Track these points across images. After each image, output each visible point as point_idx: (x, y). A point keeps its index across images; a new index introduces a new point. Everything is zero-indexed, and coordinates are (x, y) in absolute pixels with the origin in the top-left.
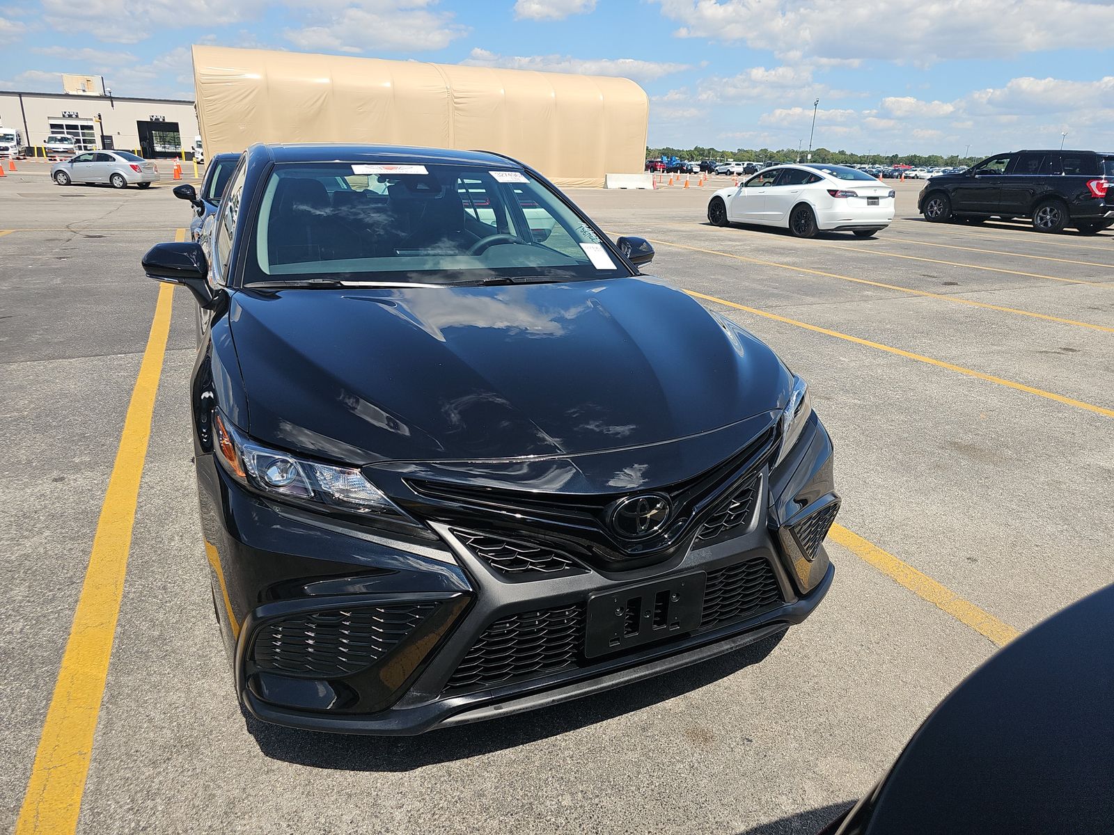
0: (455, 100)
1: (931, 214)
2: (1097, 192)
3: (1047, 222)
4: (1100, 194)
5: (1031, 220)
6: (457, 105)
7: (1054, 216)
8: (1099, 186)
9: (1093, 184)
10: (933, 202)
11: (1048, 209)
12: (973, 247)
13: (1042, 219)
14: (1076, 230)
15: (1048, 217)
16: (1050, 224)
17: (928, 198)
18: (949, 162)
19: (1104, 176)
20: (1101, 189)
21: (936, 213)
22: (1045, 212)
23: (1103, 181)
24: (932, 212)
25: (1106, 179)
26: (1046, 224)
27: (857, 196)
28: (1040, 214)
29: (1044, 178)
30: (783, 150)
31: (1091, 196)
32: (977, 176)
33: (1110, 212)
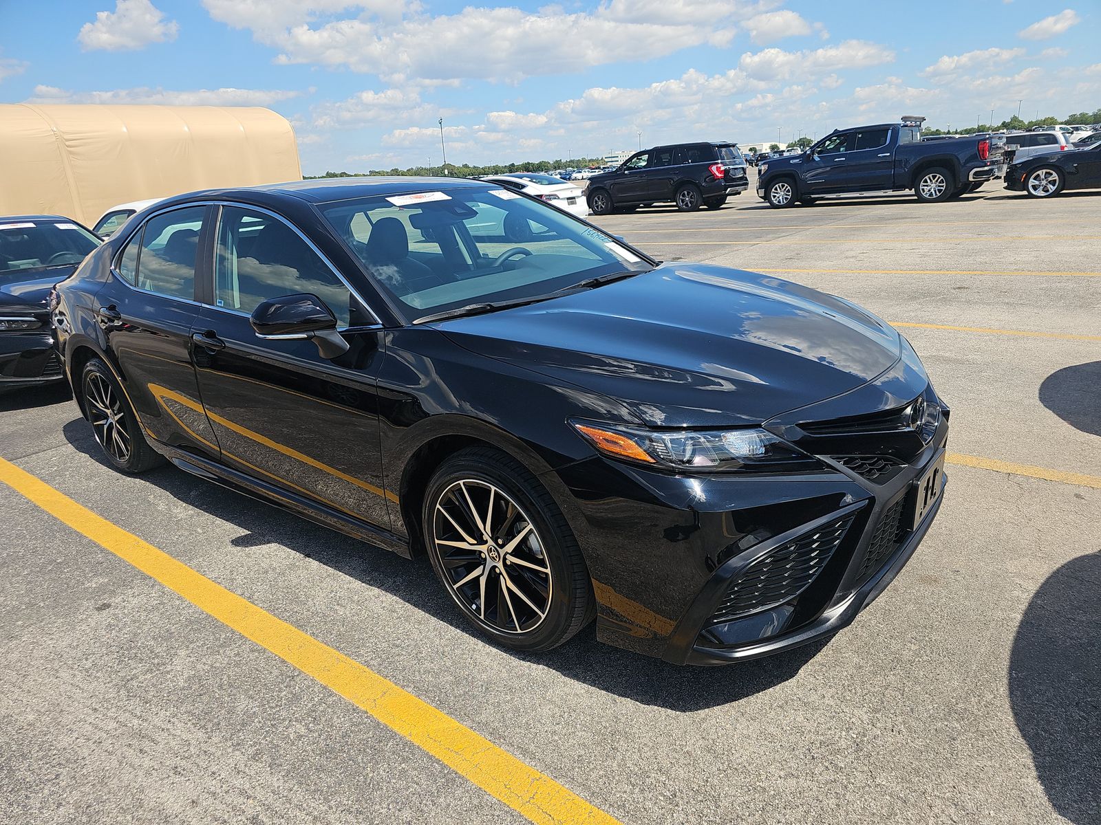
0: (67, 143)
1: (598, 208)
2: (717, 174)
3: (687, 203)
4: (720, 175)
5: (675, 204)
6: (69, 149)
7: (691, 198)
8: (718, 169)
9: (714, 168)
10: (596, 198)
11: (686, 193)
12: (656, 230)
13: (683, 201)
14: (706, 207)
15: (687, 199)
16: (690, 205)
17: (592, 195)
18: (556, 165)
19: (719, 161)
20: (720, 172)
21: (601, 207)
22: (684, 195)
23: (720, 165)
24: (597, 207)
25: (721, 163)
26: (687, 205)
27: (559, 198)
28: (681, 197)
29: (677, 167)
30: (412, 169)
31: (714, 178)
32: (626, 172)
33: (729, 189)
